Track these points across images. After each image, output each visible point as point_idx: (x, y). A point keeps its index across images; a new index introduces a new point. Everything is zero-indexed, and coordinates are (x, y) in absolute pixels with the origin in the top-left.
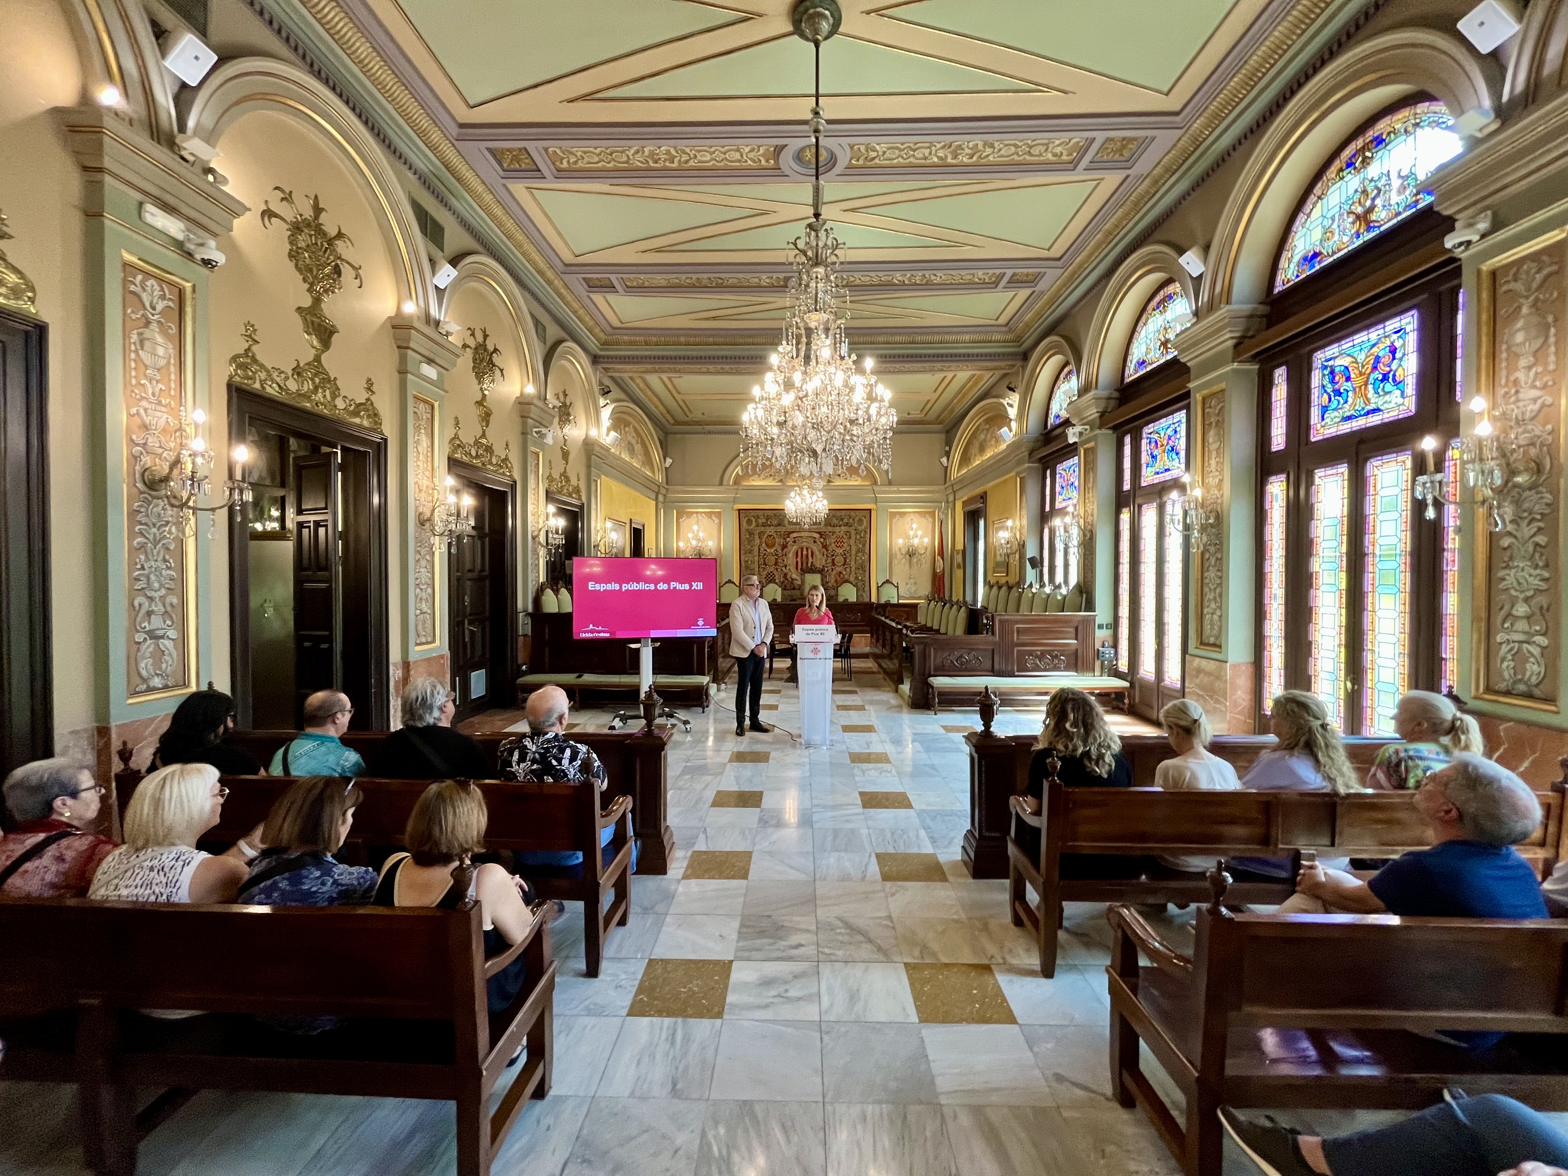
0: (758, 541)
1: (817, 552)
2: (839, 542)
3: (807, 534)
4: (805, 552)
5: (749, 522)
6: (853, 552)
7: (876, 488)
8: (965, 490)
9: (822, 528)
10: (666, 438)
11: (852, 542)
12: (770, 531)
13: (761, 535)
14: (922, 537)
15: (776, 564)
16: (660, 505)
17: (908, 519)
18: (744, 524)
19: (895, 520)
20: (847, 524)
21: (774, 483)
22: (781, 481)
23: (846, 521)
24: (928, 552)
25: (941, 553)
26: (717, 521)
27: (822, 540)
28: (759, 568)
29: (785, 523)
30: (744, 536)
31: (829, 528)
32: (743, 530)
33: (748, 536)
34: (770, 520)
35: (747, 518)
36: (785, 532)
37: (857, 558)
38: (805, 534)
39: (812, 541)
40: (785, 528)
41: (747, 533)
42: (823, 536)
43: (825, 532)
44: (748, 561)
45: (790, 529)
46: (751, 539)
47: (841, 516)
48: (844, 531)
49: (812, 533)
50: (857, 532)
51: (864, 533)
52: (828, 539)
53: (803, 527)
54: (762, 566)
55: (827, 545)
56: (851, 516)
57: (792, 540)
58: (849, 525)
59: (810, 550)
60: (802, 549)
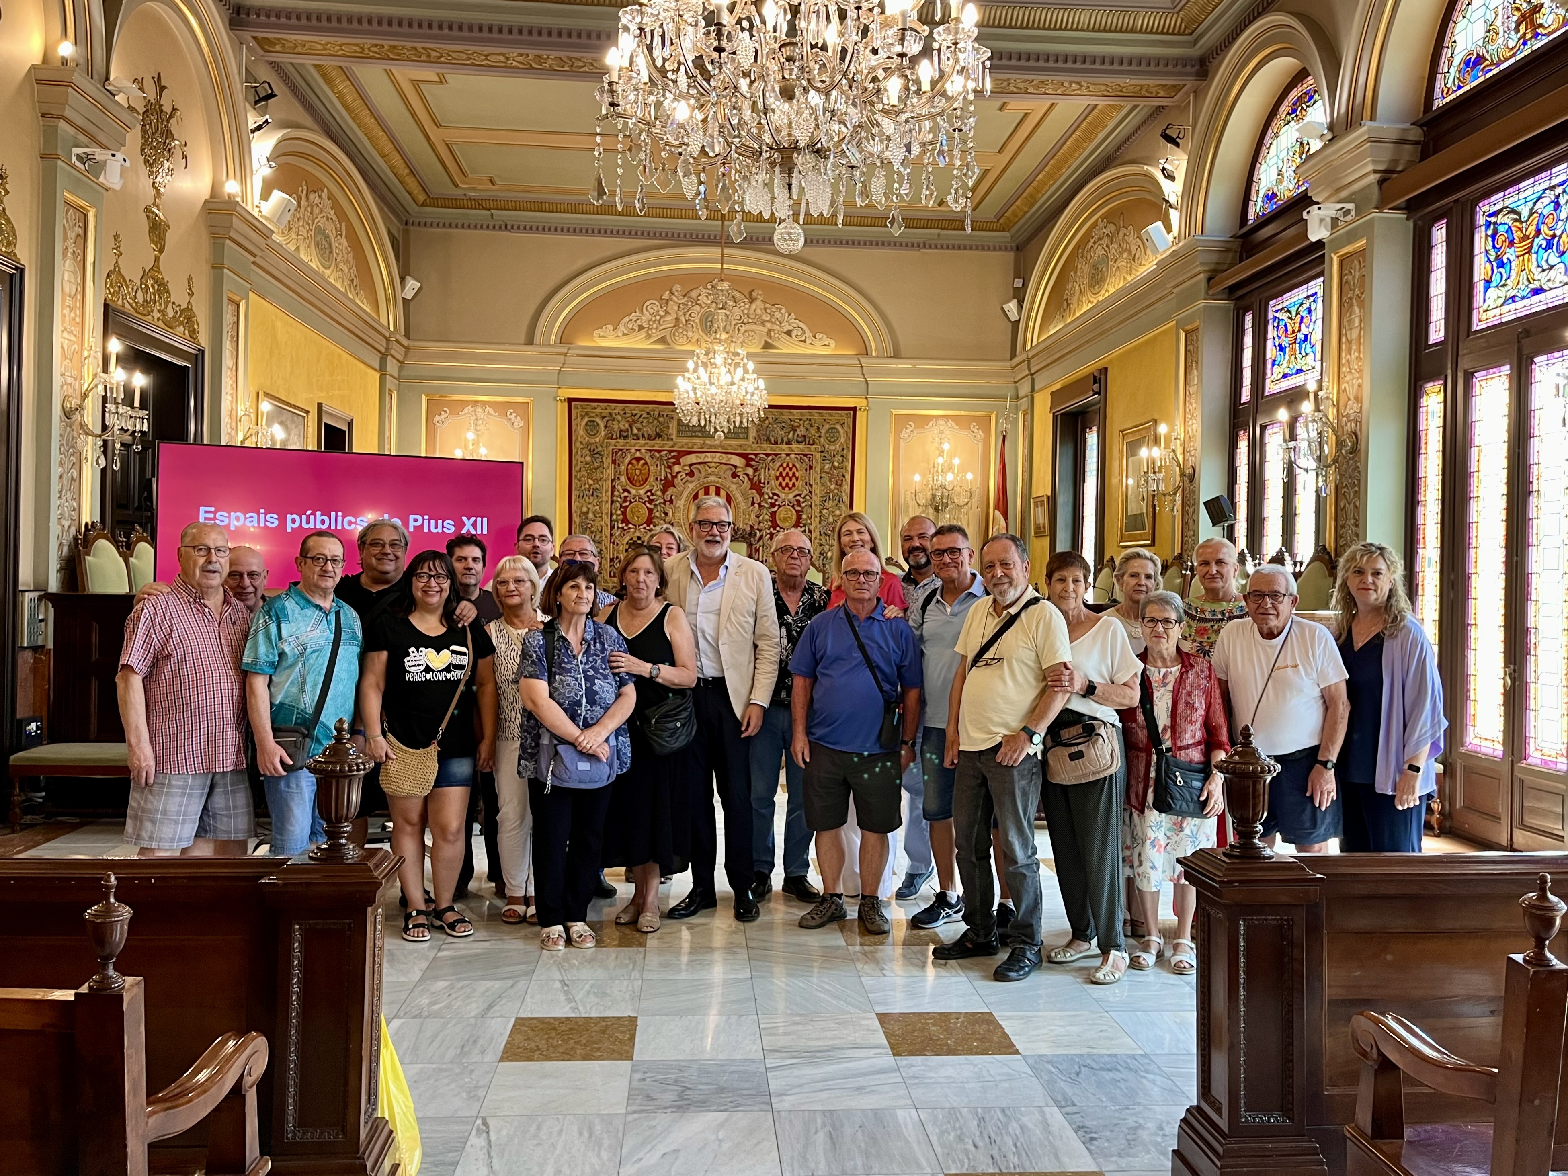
0: (610, 472)
1: (738, 496)
2: (787, 478)
3: (718, 457)
5: (591, 427)
6: (816, 499)
7: (865, 361)
8: (1056, 369)
9: (750, 445)
10: (406, 233)
11: (814, 476)
12: (639, 448)
13: (617, 456)
14: (963, 470)
15: (649, 521)
16: (390, 383)
17: (932, 432)
18: (580, 431)
19: (904, 434)
20: (803, 440)
21: (646, 345)
22: (662, 340)
23: (801, 431)
24: (974, 501)
25: (1003, 506)
26: (519, 423)
27: (750, 471)
28: (612, 528)
29: (670, 431)
30: (580, 459)
31: (765, 445)
32: (578, 444)
33: (588, 459)
34: (638, 425)
35: (586, 419)
36: (670, 452)
37: (824, 511)
38: (713, 458)
39: (729, 473)
40: (671, 443)
41: (587, 452)
42: (753, 463)
43: (756, 455)
44: (587, 513)
45: (682, 447)
46: (596, 465)
47: (791, 421)
48: (798, 454)
49: (729, 456)
50: (826, 455)
51: (841, 458)
52: (763, 470)
53: (708, 442)
54: (620, 525)
55: (760, 481)
56: (812, 421)
57: (685, 470)
58: (807, 440)
59: (723, 493)
60: (707, 489)
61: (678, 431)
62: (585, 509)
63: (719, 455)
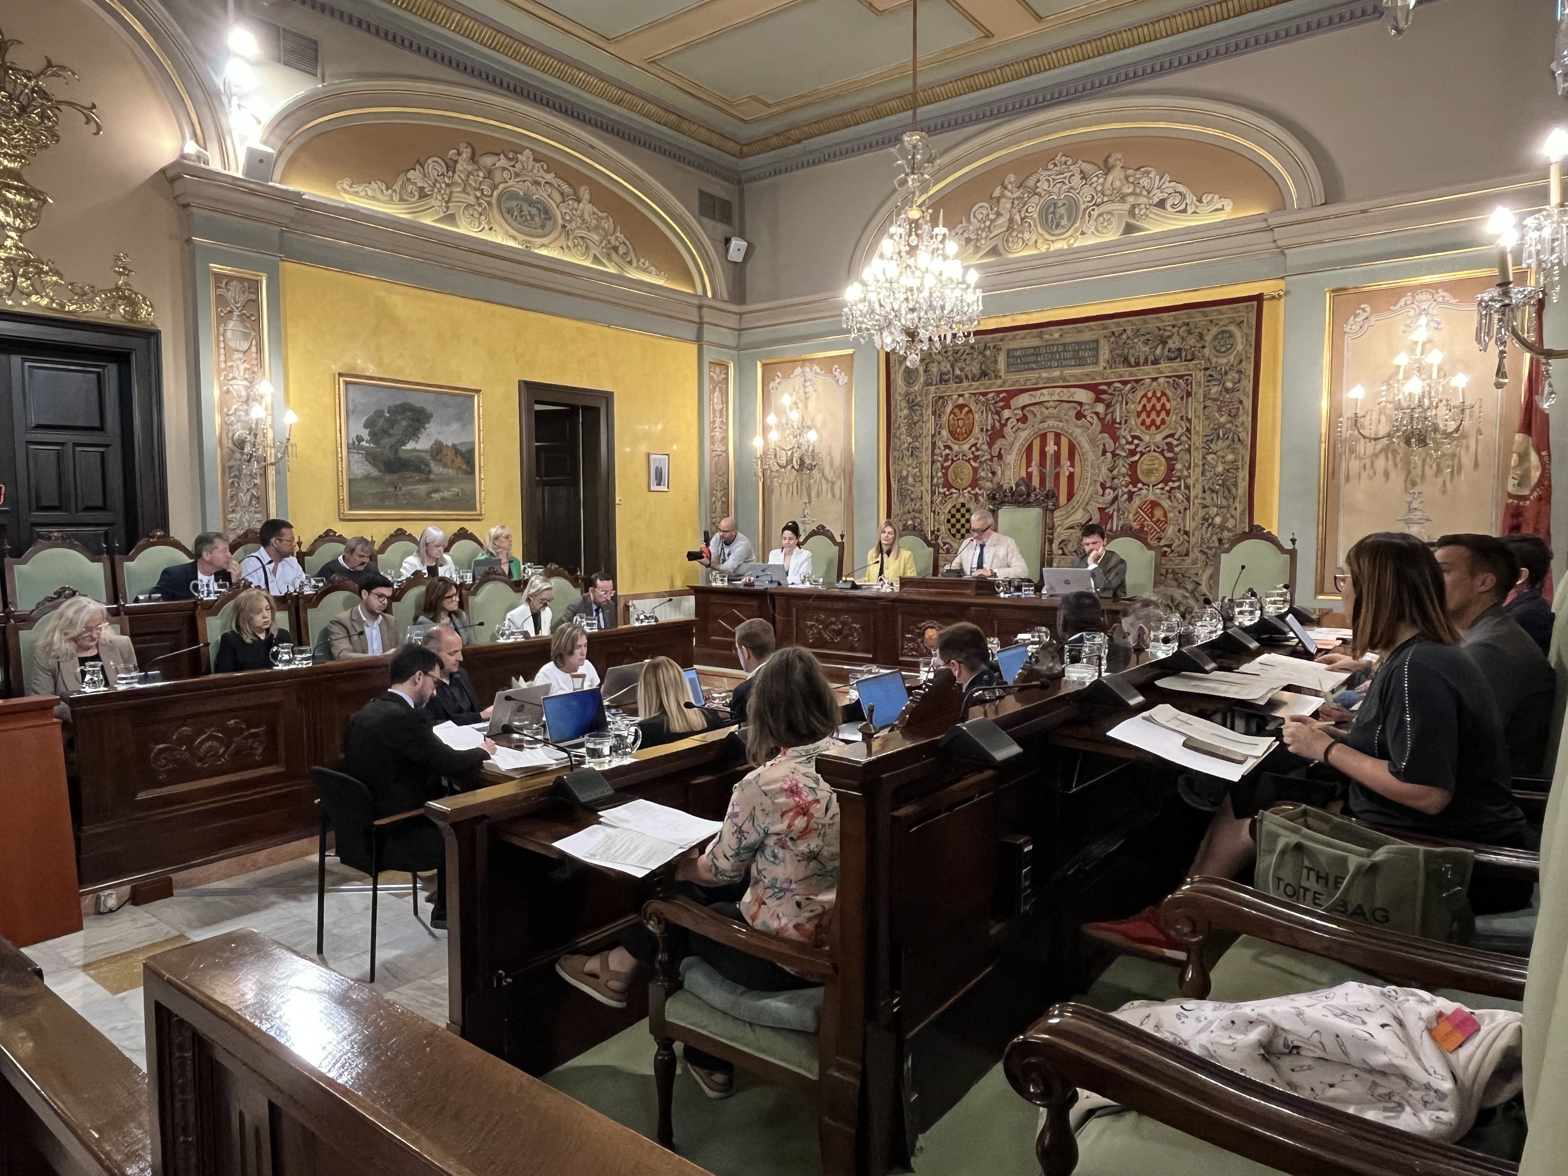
1: (1084, 443)
2: (1153, 413)
4: (1051, 448)
5: (910, 374)
6: (1197, 441)
9: (1101, 372)
10: (741, 192)
11: (1194, 406)
12: (961, 392)
13: (938, 405)
15: (974, 484)
18: (899, 381)
19: (1352, 325)
20: (1177, 355)
22: (993, 251)
23: (1174, 343)
24: (1482, 427)
26: (843, 379)
27: (1100, 408)
28: (933, 493)
29: (999, 367)
30: (898, 414)
31: (1122, 369)
32: (896, 396)
33: (906, 412)
34: (960, 364)
35: (905, 365)
36: (998, 393)
37: (1210, 457)
38: (1051, 395)
39: (1073, 413)
40: (999, 382)
41: (905, 404)
42: (1104, 397)
43: (1109, 384)
44: (907, 477)
45: (1012, 385)
46: (916, 418)
47: (1160, 330)
48: (1170, 377)
49: (1073, 390)
50: (1213, 373)
51: (1237, 376)
52: (1118, 404)
53: (1044, 375)
54: (941, 490)
55: (1114, 421)
56: (1192, 326)
57: (1016, 415)
58: (1183, 354)
59: (1064, 441)
60: (1043, 437)
61: (1008, 365)
62: (904, 473)
63: (1058, 390)
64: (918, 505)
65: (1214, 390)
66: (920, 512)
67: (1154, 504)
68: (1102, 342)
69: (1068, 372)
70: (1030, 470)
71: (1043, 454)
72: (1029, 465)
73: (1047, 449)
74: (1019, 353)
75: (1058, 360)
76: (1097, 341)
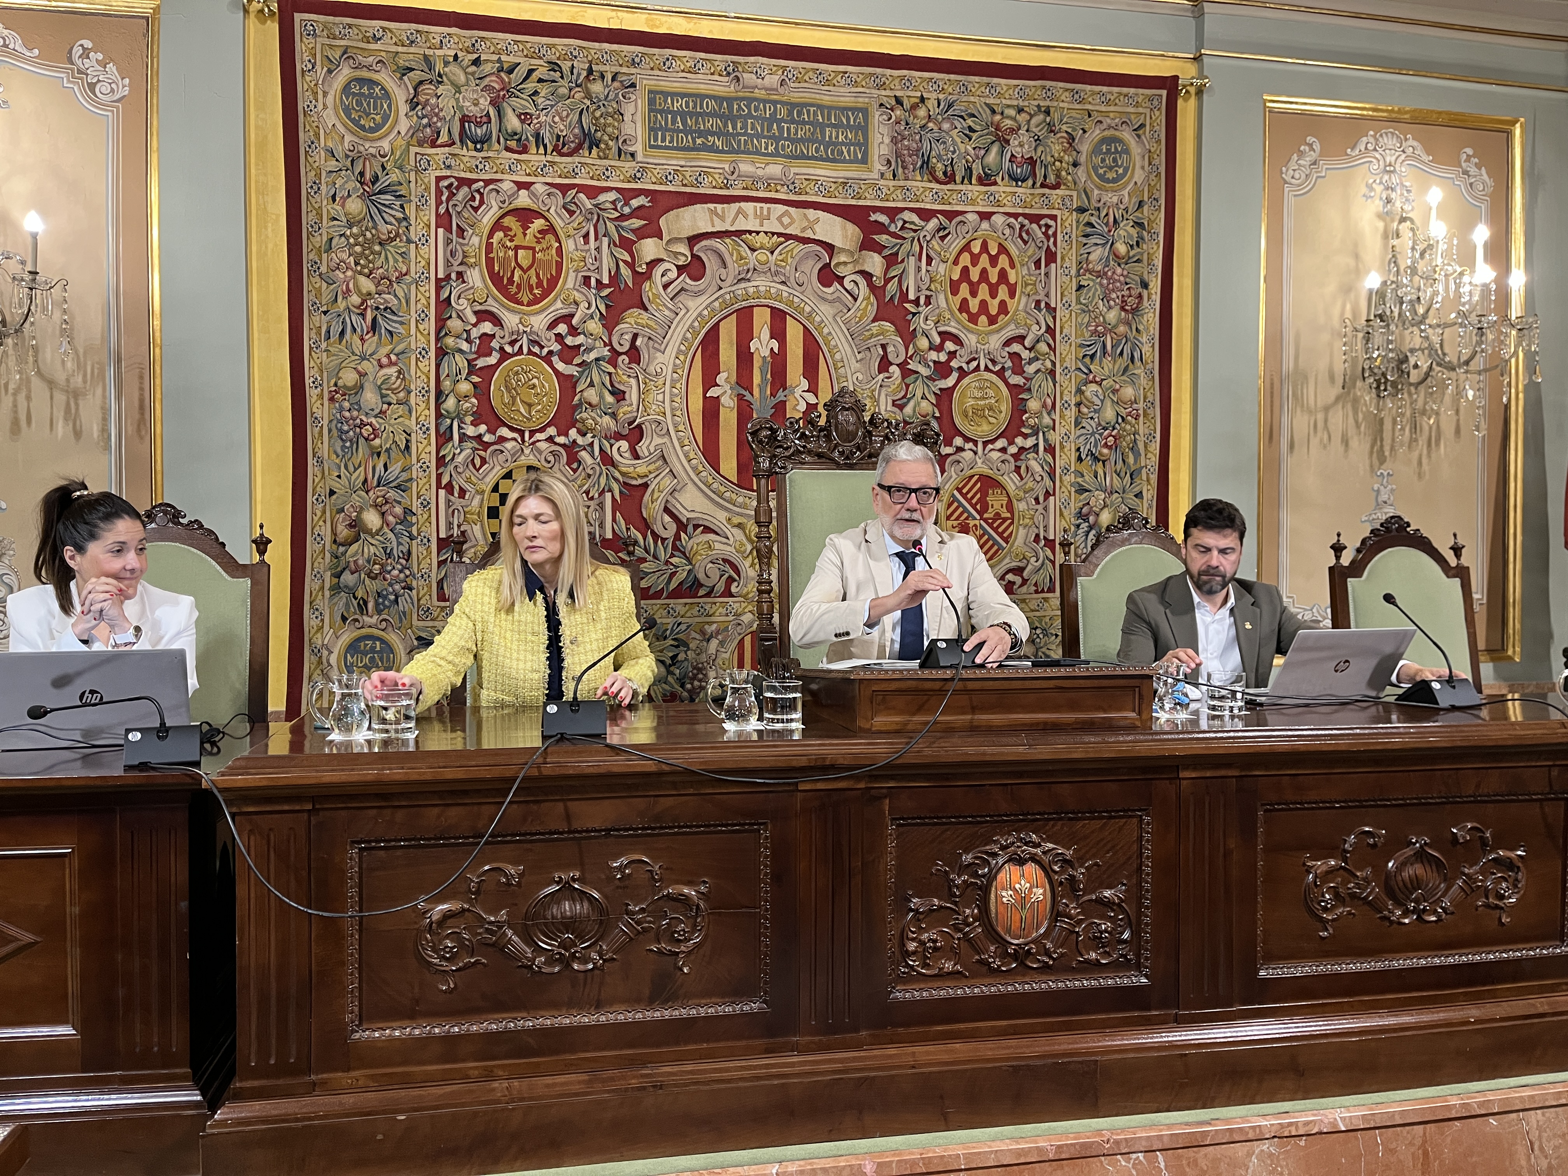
0: (431, 253)
1: (838, 339)
3: (777, 218)
6: (1067, 354)
9: (873, 181)
11: (1060, 282)
12: (525, 177)
17: (1366, 166)
18: (325, 114)
20: (1027, 171)
23: (1021, 146)
27: (875, 263)
28: (444, 438)
29: (628, 129)
30: (328, 208)
31: (918, 184)
32: (319, 158)
33: (355, 206)
34: (522, 103)
35: (345, 73)
36: (627, 195)
37: (1090, 390)
38: (763, 218)
39: (812, 268)
40: (628, 167)
41: (347, 183)
42: (883, 239)
43: (893, 213)
44: (359, 388)
45: (666, 180)
46: (384, 228)
47: (993, 112)
48: (1016, 216)
49: (811, 213)
50: (1093, 220)
51: (1134, 232)
52: (912, 259)
53: (745, 168)
54: (471, 431)
55: (904, 296)
56: (1056, 116)
57: (676, 254)
58: (1040, 172)
59: (794, 333)
60: (745, 317)
61: (652, 130)
62: (349, 378)
63: (781, 208)
64: (395, 469)
65: (1097, 254)
66: (401, 488)
67: (988, 483)
68: (877, 117)
69: (799, 169)
70: (713, 392)
71: (745, 357)
72: (709, 381)
73: (753, 346)
74: (678, 104)
75: (776, 139)
76: (865, 111)
